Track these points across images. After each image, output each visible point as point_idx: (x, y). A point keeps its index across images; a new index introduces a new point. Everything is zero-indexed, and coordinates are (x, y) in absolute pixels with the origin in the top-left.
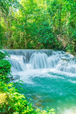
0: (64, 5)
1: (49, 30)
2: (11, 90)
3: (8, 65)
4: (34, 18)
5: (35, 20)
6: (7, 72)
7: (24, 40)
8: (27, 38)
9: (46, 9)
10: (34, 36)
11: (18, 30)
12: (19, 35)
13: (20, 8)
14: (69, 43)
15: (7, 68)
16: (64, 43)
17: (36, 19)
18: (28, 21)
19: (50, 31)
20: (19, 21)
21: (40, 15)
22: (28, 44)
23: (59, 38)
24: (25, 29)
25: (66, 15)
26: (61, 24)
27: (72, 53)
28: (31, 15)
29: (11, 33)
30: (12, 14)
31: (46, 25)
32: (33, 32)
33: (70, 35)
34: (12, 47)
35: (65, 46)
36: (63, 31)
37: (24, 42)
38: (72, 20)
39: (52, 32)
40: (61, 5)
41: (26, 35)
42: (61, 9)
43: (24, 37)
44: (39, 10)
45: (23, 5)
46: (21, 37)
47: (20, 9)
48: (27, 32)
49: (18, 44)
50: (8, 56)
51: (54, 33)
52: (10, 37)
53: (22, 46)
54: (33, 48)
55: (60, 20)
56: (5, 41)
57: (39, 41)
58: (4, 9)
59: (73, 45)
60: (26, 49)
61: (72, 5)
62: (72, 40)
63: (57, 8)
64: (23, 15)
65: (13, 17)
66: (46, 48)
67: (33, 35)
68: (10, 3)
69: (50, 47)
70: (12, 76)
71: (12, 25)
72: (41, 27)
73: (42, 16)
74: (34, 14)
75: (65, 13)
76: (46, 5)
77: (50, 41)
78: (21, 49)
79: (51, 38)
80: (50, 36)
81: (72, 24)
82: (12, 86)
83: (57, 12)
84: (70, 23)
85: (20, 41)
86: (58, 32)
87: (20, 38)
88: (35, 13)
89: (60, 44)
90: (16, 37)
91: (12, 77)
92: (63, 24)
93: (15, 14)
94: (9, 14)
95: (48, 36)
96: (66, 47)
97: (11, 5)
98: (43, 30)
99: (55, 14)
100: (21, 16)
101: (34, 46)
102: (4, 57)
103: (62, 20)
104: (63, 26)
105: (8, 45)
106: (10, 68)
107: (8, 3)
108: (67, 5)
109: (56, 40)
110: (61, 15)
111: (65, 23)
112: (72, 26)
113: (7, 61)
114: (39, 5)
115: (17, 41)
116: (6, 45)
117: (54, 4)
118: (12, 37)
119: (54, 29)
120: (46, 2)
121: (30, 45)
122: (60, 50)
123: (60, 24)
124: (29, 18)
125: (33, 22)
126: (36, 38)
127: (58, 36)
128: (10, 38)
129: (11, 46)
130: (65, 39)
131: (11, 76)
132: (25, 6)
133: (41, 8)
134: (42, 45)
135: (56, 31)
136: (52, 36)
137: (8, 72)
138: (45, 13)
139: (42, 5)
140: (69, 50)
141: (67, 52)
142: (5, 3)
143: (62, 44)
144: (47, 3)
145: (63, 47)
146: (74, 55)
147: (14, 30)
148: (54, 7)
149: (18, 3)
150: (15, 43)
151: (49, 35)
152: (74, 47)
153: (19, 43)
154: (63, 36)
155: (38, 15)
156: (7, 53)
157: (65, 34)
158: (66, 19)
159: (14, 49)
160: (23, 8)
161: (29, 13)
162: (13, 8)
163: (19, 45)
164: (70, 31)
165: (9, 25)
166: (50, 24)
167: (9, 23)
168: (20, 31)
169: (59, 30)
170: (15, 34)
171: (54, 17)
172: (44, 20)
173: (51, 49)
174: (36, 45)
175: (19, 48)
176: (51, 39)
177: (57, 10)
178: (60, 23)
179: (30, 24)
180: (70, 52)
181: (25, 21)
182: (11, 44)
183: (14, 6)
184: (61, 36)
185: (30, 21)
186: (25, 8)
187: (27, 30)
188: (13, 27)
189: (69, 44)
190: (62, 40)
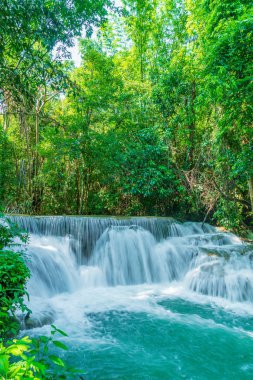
0: (203, 85)
1: (159, 156)
2: (20, 371)
3: (17, 271)
4: (111, 120)
5: (113, 126)
6: (10, 295)
7: (77, 185)
8: (89, 180)
9: (149, 95)
10: (112, 172)
11: (61, 153)
12: (63, 170)
13: (70, 92)
14: (223, 196)
15: (14, 280)
16: (209, 198)
17: (119, 123)
18: (93, 128)
19: (161, 158)
20: (64, 126)
21: (132, 111)
22: (91, 198)
23: (192, 182)
24: (83, 152)
25: (210, 114)
26: (195, 137)
27: (236, 231)
28: (103, 111)
29: (37, 164)
30: (43, 107)
31: (149, 141)
32: (107, 163)
33: (225, 170)
34: (37, 207)
35: (211, 207)
36: (202, 160)
37: (77, 191)
38: (231, 128)
39: (167, 160)
40: (194, 84)
41: (85, 171)
42: (194, 95)
43: (77, 176)
44: (128, 98)
45: (80, 82)
46: (69, 175)
47: (71, 95)
48: (87, 160)
49: (57, 197)
50: (22, 238)
51: (174, 165)
52: (33, 174)
53: (69, 204)
54: (108, 213)
55: (192, 126)
56: (14, 188)
57: (125, 190)
58: (23, 92)
59: (238, 204)
60: (83, 214)
61: (228, 86)
62: (234, 186)
63: (183, 92)
64: (78, 110)
65: (47, 116)
66: (150, 213)
67: (106, 171)
68: (40, 78)
69: (163, 210)
70: (30, 312)
71: (41, 139)
72: (132, 147)
73: (137, 113)
74: (113, 108)
75: (208, 106)
76: (147, 84)
77: (162, 191)
78: (68, 214)
79: (165, 181)
80: (163, 173)
81: (228, 139)
82: (24, 353)
83: (182, 104)
84: (225, 135)
85: (66, 187)
86: (186, 162)
87: (63, 178)
88: (116, 105)
89: (194, 198)
90: (52, 175)
91: (27, 317)
92: (200, 139)
93: (55, 106)
94: (36, 108)
95: (155, 175)
96: (215, 209)
97: (43, 82)
98: (141, 155)
99: (178, 110)
100: (71, 112)
101: (110, 207)
102: (5, 243)
103: (199, 125)
104: (204, 144)
105: (22, 201)
106: (22, 282)
107: (36, 76)
108: (213, 87)
109: (182, 188)
110: (193, 112)
111: (206, 134)
112: (230, 144)
113: (15, 256)
114: (127, 84)
115: (54, 188)
116: (17, 200)
117: (173, 81)
118: (40, 175)
119: (174, 153)
120: (147, 77)
121: (98, 200)
122: (197, 221)
123: (191, 139)
124: (96, 120)
125: (109, 132)
126: (117, 179)
127: (187, 174)
128: (32, 177)
129: (34, 204)
130: (209, 185)
131: (26, 312)
132: (86, 85)
133: (133, 92)
134: (136, 203)
135: (181, 158)
136: (168, 173)
137: (16, 294)
138: (147, 106)
139: (136, 83)
140: (226, 221)
141: (219, 226)
142: (27, 77)
143: (203, 198)
144: (153, 78)
145: (204, 209)
146: (244, 236)
147: (49, 155)
148: (174, 89)
149: (66, 77)
150: (49, 196)
151: (158, 170)
152: (240, 210)
153: (61, 193)
154: (203, 174)
155: (125, 111)
156: (16, 230)
157: (210, 168)
158: (212, 125)
159: (44, 214)
160: (79, 90)
161: (98, 105)
162: (49, 89)
163: (61, 200)
164: (226, 160)
165: (34, 138)
166: (161, 138)
167: (33, 134)
168: (67, 157)
169: (191, 156)
170: (51, 166)
171: (174, 117)
172: (142, 127)
173: (167, 215)
174: (115, 204)
175: (61, 211)
176: (166, 183)
177: (183, 97)
178: (192, 134)
179: (99, 137)
180: (230, 226)
181: (85, 128)
182: (34, 198)
183: (52, 86)
184: (197, 176)
185: (99, 129)
186: (87, 92)
187: (89, 153)
188: (46, 146)
189: (223, 201)
190: (200, 188)
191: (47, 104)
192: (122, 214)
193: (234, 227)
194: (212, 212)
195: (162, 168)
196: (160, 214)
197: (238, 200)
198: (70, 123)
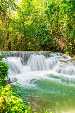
0: (61, 7)
1: (47, 32)
2: (8, 94)
3: (5, 68)
4: (31, 20)
5: (32, 22)
6: (4, 74)
7: (21, 41)
8: (25, 40)
9: (44, 11)
10: (32, 37)
11: (16, 31)
12: (17, 37)
13: (18, 10)
14: (67, 44)
15: (4, 70)
16: (62, 45)
17: (34, 21)
18: (25, 23)
19: (47, 33)
20: (16, 22)
21: (38, 17)
22: (26, 46)
23: (57, 40)
24: (23, 31)
25: (63, 17)
26: (58, 26)
28: (29, 17)
29: (8, 35)
30: (9, 16)
31: (43, 27)
32: (30, 34)
33: (67, 36)
35: (63, 48)
36: (61, 33)
37: (22, 43)
38: (70, 22)
39: (49, 33)
40: (58, 7)
41: (24, 37)
42: (59, 11)
43: (21, 39)
44: (37, 12)
45: (21, 7)
46: (19, 39)
48: (24, 34)
49: (15, 45)
50: (6, 58)
51: (51, 35)
52: (7, 38)
53: (19, 48)
54: (31, 50)
55: (57, 22)
56: (2, 43)
57: (37, 43)
58: (2, 10)
59: (71, 47)
60: (24, 50)
61: (70, 7)
62: (70, 41)
63: (55, 10)
64: (21, 17)
65: (10, 19)
66: (44, 50)
67: (30, 37)
68: (7, 5)
69: (48, 49)
70: (10, 79)
71: (9, 27)
72: (38, 29)
73: (40, 17)
74: (32, 16)
75: (63, 15)
76: (43, 7)
77: (48, 43)
78: (19, 51)
81: (69, 26)
82: (9, 89)
83: (54, 14)
84: (68, 25)
85: (18, 42)
86: (55, 34)
87: (17, 39)
88: (33, 15)
89: (58, 45)
90: (14, 39)
91: (9, 80)
92: (60, 26)
93: (13, 16)
94: (7, 16)
95: (46, 38)
97: (8, 7)
98: (41, 31)
99: (53, 16)
100: (18, 18)
102: (1, 60)
103: (60, 21)
104: (61, 28)
105: (5, 47)
106: (7, 71)
107: (6, 5)
108: (65, 8)
109: (54, 42)
110: (58, 17)
111: (62, 24)
112: (70, 28)
113: (4, 64)
114: (36, 7)
115: (14, 43)
116: (3, 47)
117: (52, 6)
118: (10, 39)
119: (52, 31)
120: (43, 4)
121: (28, 46)
122: (58, 52)
124: (27, 20)
125: (31, 24)
126: (34, 40)
127: (55, 37)
128: (7, 39)
129: (8, 48)
130: (62, 41)
131: (9, 79)
132: (23, 8)
133: (38, 10)
134: (40, 47)
135: (54, 33)
136: (50, 37)
137: (5, 74)
138: (43, 15)
139: (39, 7)
140: (67, 52)
141: (65, 53)
142: (3, 5)
143: (60, 45)
144: (45, 5)
145: (60, 49)
146: (72, 56)
147: (12, 32)
148: (52, 9)
149: (16, 5)
150: (13, 45)
152: (72, 49)
153: (16, 44)
154: (61, 38)
155: (36, 17)
156: (4, 56)
157: (63, 35)
158: (64, 21)
159: (12, 51)
160: (20, 10)
161: (27, 15)
162: (11, 9)
163: (17, 47)
164: (68, 33)
165: (7, 27)
166: (47, 26)
167: (6, 25)
168: (18, 33)
169: (57, 32)
170: (13, 36)
171: (52, 19)
172: (42, 22)
173: (49, 51)
174: (33, 47)
175: (17, 50)
176: (49, 41)
177: (55, 12)
178: (57, 24)
179: (28, 26)
180: (68, 53)
181: (23, 23)
182: (8, 46)
183: (11, 8)
184: (59, 38)
185: (28, 23)
186: (23, 10)
187: (25, 31)
188: (11, 29)
189: (66, 46)
190: (60, 42)
191: (10, 15)
192: (36, 50)
193: (69, 54)
194: (63, 49)
195: (48, 36)
196: (47, 50)
197: (71, 46)
198: (18, 21)
